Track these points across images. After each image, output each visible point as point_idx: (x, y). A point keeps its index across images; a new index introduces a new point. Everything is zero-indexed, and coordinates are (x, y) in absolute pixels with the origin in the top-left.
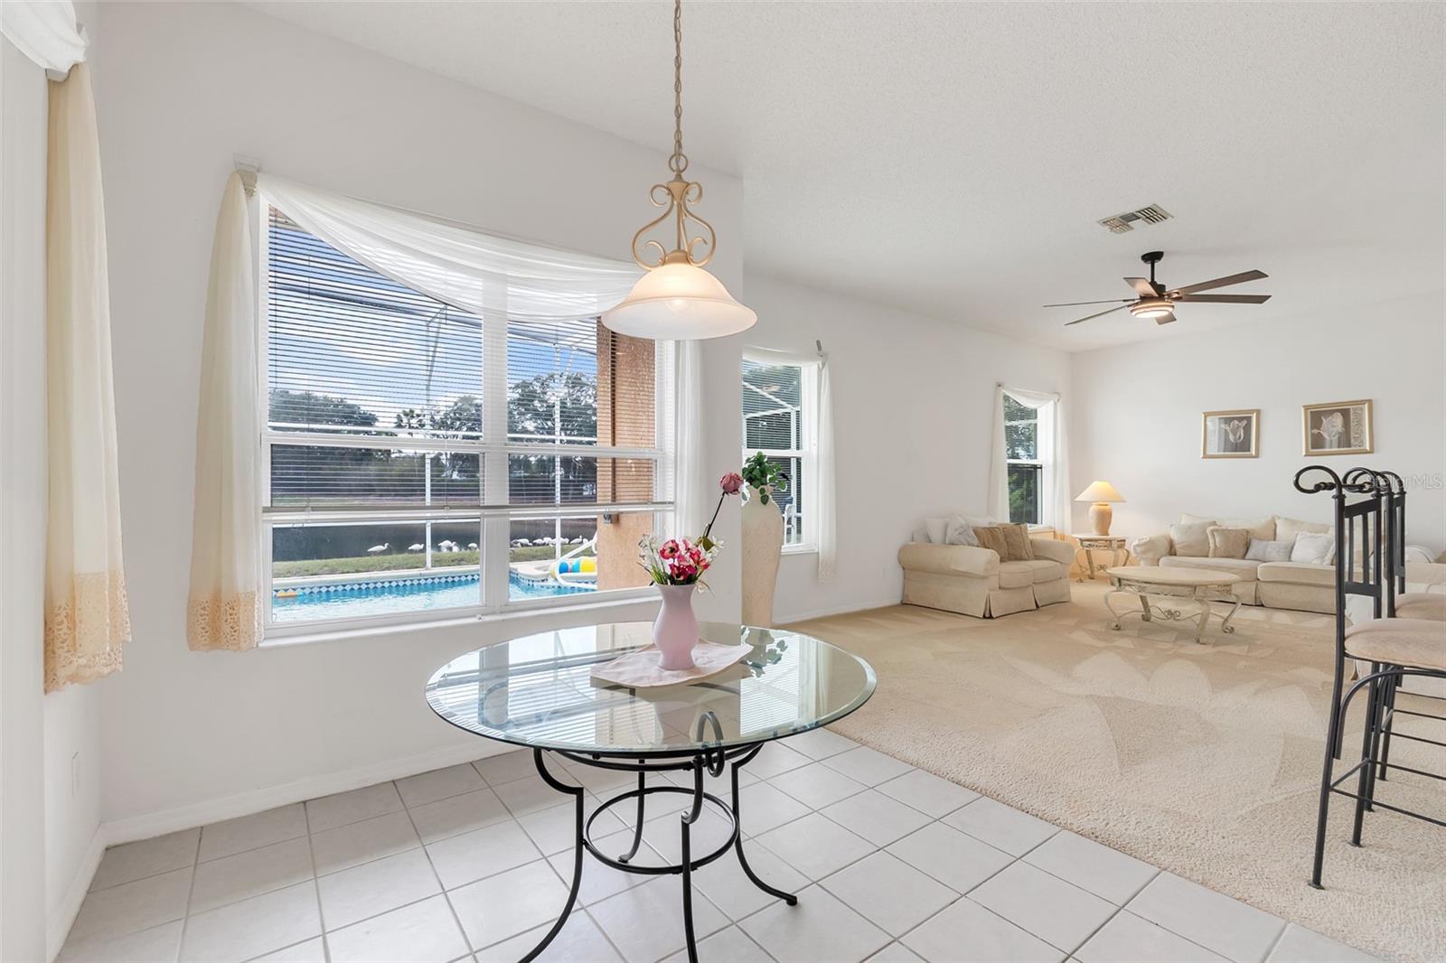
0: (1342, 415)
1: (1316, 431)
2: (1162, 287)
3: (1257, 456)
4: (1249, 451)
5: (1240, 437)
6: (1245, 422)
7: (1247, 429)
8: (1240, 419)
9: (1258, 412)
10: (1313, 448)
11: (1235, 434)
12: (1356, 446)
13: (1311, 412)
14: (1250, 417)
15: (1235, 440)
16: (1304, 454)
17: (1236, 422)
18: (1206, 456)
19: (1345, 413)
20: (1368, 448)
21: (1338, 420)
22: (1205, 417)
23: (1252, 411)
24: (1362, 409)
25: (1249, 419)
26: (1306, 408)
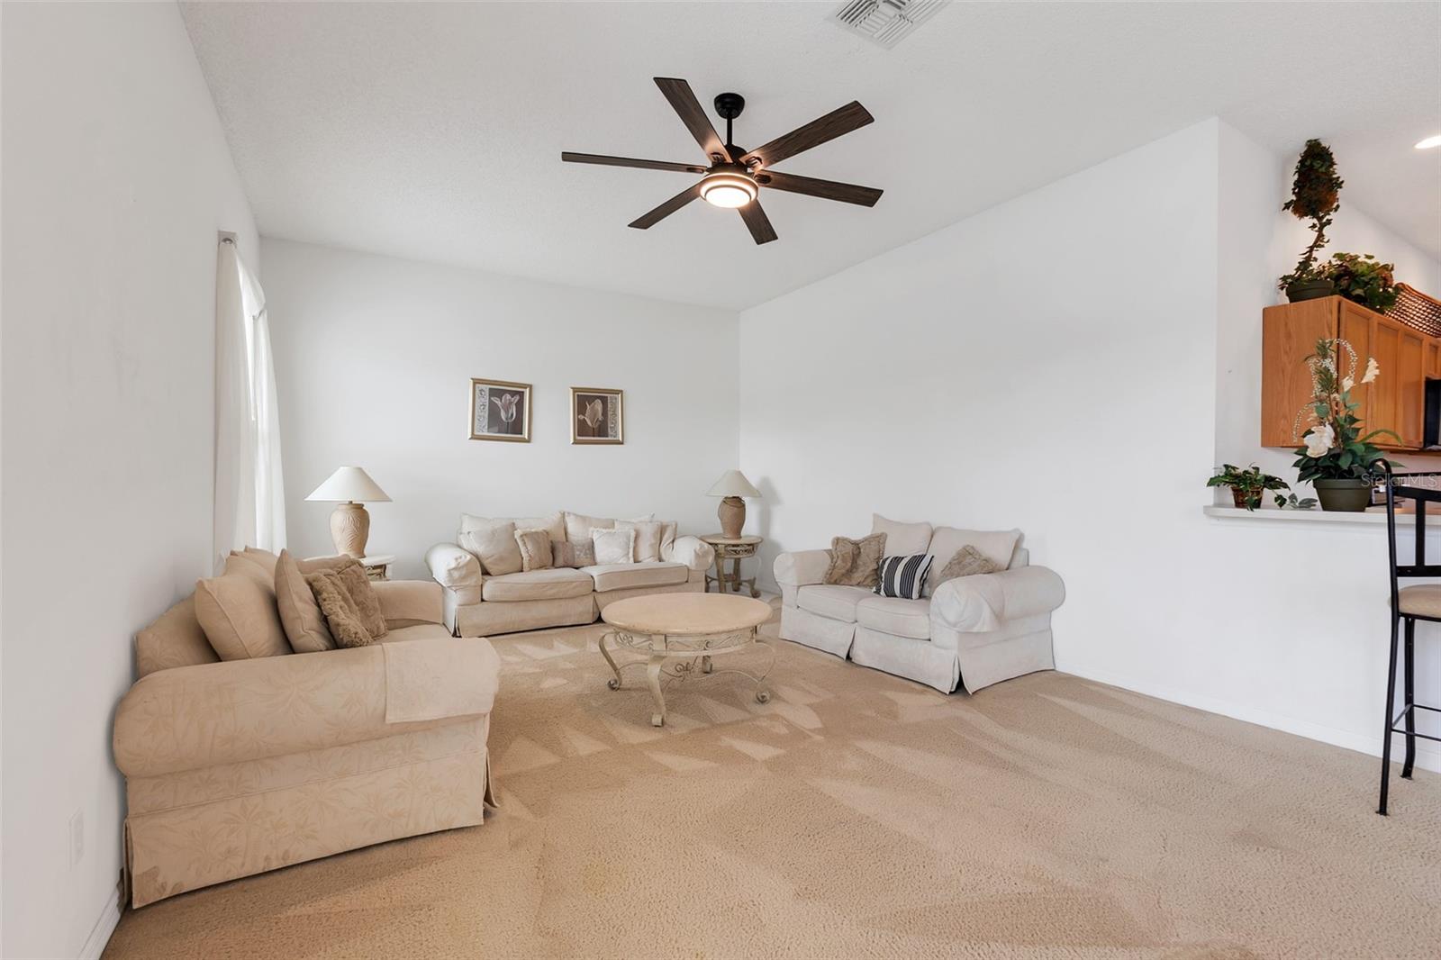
0: (602, 402)
1: (581, 417)
2: (741, 152)
3: (528, 441)
4: (521, 434)
5: (512, 415)
6: (517, 398)
7: (520, 405)
8: (513, 394)
9: (531, 386)
10: (579, 435)
11: (507, 412)
12: (611, 436)
13: (578, 395)
14: (523, 392)
15: (507, 419)
16: (572, 442)
17: (508, 396)
18: (474, 437)
19: (604, 400)
20: (620, 439)
21: (598, 405)
22: (474, 384)
23: (525, 386)
24: (616, 399)
25: (521, 394)
26: (575, 390)
